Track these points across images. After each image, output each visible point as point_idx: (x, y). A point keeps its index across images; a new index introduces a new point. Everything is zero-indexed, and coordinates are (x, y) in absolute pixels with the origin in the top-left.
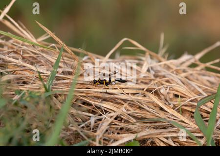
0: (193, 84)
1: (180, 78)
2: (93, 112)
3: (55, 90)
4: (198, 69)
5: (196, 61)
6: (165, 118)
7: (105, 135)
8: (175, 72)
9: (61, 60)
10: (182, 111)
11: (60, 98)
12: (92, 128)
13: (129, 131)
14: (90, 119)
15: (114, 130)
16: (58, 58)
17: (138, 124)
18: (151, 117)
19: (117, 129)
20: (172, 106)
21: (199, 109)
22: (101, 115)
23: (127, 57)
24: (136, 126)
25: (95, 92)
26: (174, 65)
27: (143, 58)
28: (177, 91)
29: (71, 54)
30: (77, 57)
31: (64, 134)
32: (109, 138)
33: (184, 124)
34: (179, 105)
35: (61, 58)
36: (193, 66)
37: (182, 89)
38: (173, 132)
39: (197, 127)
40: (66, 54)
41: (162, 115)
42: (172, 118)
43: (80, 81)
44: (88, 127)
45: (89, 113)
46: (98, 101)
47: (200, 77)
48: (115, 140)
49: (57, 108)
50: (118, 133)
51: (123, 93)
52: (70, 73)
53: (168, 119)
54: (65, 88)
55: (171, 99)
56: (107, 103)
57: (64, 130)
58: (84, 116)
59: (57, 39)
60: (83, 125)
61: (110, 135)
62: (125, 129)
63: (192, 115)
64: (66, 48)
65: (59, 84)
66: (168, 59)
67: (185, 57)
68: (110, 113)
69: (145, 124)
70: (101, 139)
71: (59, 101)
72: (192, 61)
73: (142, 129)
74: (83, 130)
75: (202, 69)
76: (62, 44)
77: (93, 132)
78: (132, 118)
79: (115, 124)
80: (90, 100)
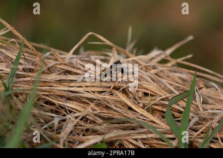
0: (164, 81)
1: (149, 75)
2: (57, 112)
3: (16, 88)
4: (169, 65)
5: (166, 57)
6: (134, 119)
7: (70, 137)
8: (144, 69)
9: (22, 56)
10: (152, 111)
11: (21, 97)
12: (55, 130)
13: (95, 132)
14: (53, 120)
15: (79, 131)
16: (18, 54)
17: (105, 125)
18: (119, 117)
19: (82, 131)
20: (141, 105)
21: (171, 108)
22: (65, 115)
23: (93, 53)
24: (103, 127)
25: (59, 90)
26: (143, 61)
27: (110, 54)
28: (147, 89)
29: (33, 50)
30: (39, 53)
31: (26, 136)
32: (74, 140)
33: (154, 125)
34: (149, 104)
35: (22, 54)
36: (164, 62)
37: (152, 87)
38: (143, 133)
39: (168, 128)
40: (27, 50)
41: (130, 115)
42: (141, 119)
43: (42, 78)
44: (51, 128)
45: (52, 113)
46: (62, 100)
47: (171, 74)
48: (81, 142)
49: (18, 108)
50: (84, 135)
51: (88, 92)
52: (31, 70)
53: (138, 119)
54: (27, 87)
55: (140, 98)
56: (71, 102)
57: (26, 131)
58: (47, 117)
59: (17, 34)
60: (46, 126)
61: (75, 137)
62: (91, 130)
63: (163, 115)
64: (27, 43)
65: (19, 82)
66: (137, 54)
67: (155, 53)
68: (74, 113)
69: (112, 125)
70: (65, 141)
71: (20, 101)
72: (163, 56)
73: (110, 130)
74: (46, 132)
75: (173, 66)
76: (23, 39)
77: (57, 133)
78: (98, 119)
79: (80, 125)
80: (53, 99)
